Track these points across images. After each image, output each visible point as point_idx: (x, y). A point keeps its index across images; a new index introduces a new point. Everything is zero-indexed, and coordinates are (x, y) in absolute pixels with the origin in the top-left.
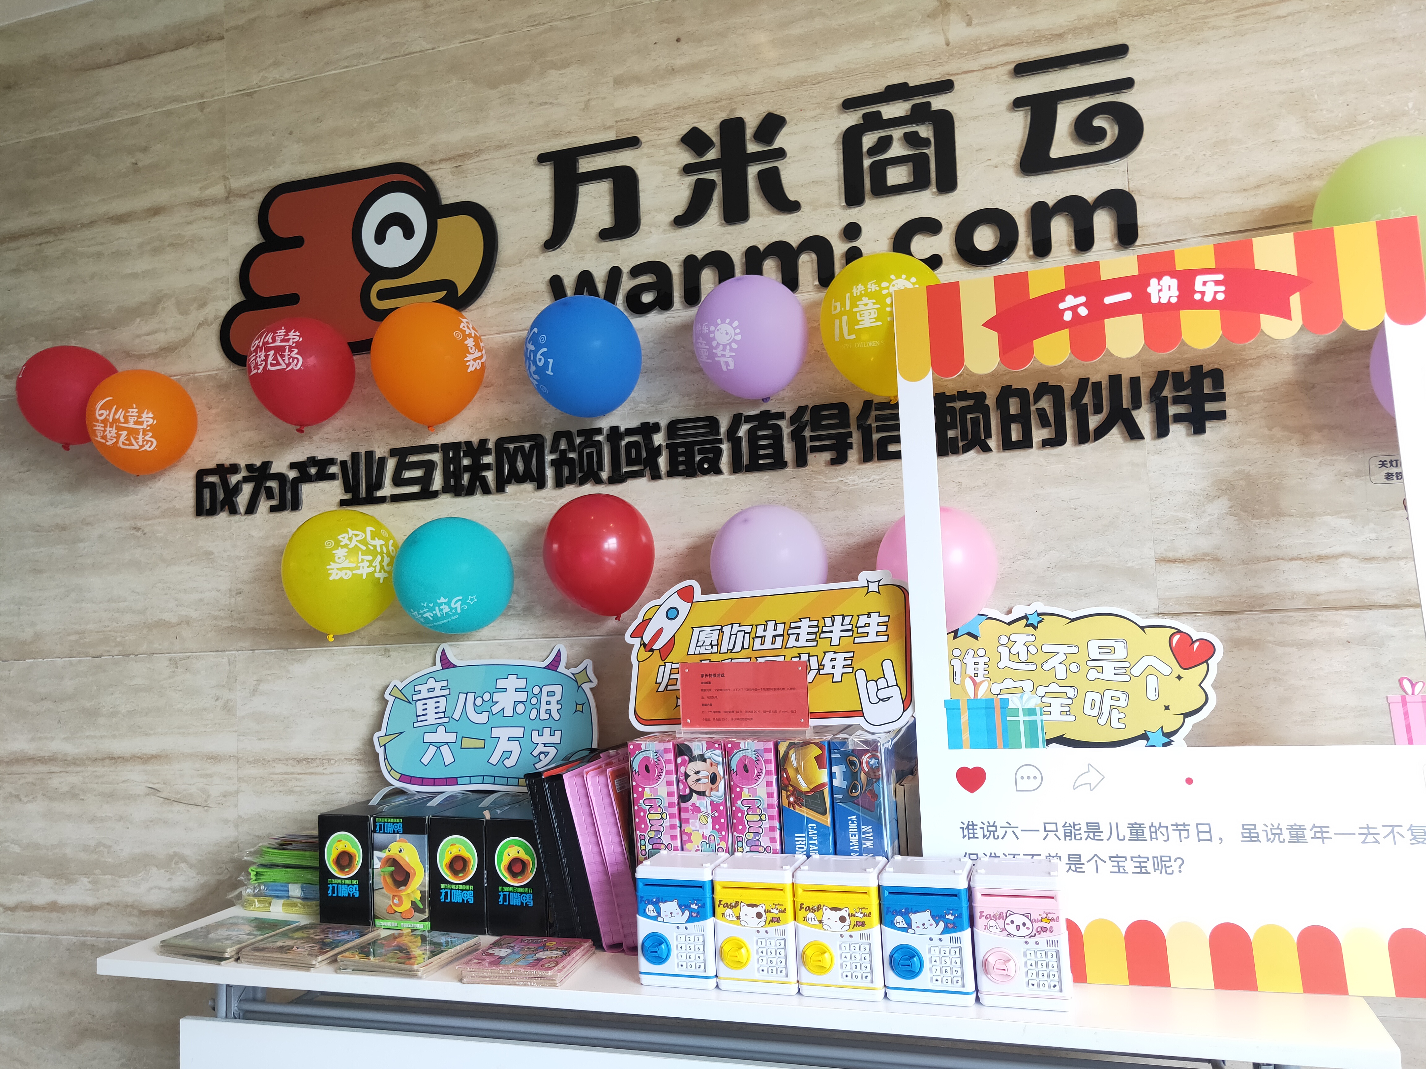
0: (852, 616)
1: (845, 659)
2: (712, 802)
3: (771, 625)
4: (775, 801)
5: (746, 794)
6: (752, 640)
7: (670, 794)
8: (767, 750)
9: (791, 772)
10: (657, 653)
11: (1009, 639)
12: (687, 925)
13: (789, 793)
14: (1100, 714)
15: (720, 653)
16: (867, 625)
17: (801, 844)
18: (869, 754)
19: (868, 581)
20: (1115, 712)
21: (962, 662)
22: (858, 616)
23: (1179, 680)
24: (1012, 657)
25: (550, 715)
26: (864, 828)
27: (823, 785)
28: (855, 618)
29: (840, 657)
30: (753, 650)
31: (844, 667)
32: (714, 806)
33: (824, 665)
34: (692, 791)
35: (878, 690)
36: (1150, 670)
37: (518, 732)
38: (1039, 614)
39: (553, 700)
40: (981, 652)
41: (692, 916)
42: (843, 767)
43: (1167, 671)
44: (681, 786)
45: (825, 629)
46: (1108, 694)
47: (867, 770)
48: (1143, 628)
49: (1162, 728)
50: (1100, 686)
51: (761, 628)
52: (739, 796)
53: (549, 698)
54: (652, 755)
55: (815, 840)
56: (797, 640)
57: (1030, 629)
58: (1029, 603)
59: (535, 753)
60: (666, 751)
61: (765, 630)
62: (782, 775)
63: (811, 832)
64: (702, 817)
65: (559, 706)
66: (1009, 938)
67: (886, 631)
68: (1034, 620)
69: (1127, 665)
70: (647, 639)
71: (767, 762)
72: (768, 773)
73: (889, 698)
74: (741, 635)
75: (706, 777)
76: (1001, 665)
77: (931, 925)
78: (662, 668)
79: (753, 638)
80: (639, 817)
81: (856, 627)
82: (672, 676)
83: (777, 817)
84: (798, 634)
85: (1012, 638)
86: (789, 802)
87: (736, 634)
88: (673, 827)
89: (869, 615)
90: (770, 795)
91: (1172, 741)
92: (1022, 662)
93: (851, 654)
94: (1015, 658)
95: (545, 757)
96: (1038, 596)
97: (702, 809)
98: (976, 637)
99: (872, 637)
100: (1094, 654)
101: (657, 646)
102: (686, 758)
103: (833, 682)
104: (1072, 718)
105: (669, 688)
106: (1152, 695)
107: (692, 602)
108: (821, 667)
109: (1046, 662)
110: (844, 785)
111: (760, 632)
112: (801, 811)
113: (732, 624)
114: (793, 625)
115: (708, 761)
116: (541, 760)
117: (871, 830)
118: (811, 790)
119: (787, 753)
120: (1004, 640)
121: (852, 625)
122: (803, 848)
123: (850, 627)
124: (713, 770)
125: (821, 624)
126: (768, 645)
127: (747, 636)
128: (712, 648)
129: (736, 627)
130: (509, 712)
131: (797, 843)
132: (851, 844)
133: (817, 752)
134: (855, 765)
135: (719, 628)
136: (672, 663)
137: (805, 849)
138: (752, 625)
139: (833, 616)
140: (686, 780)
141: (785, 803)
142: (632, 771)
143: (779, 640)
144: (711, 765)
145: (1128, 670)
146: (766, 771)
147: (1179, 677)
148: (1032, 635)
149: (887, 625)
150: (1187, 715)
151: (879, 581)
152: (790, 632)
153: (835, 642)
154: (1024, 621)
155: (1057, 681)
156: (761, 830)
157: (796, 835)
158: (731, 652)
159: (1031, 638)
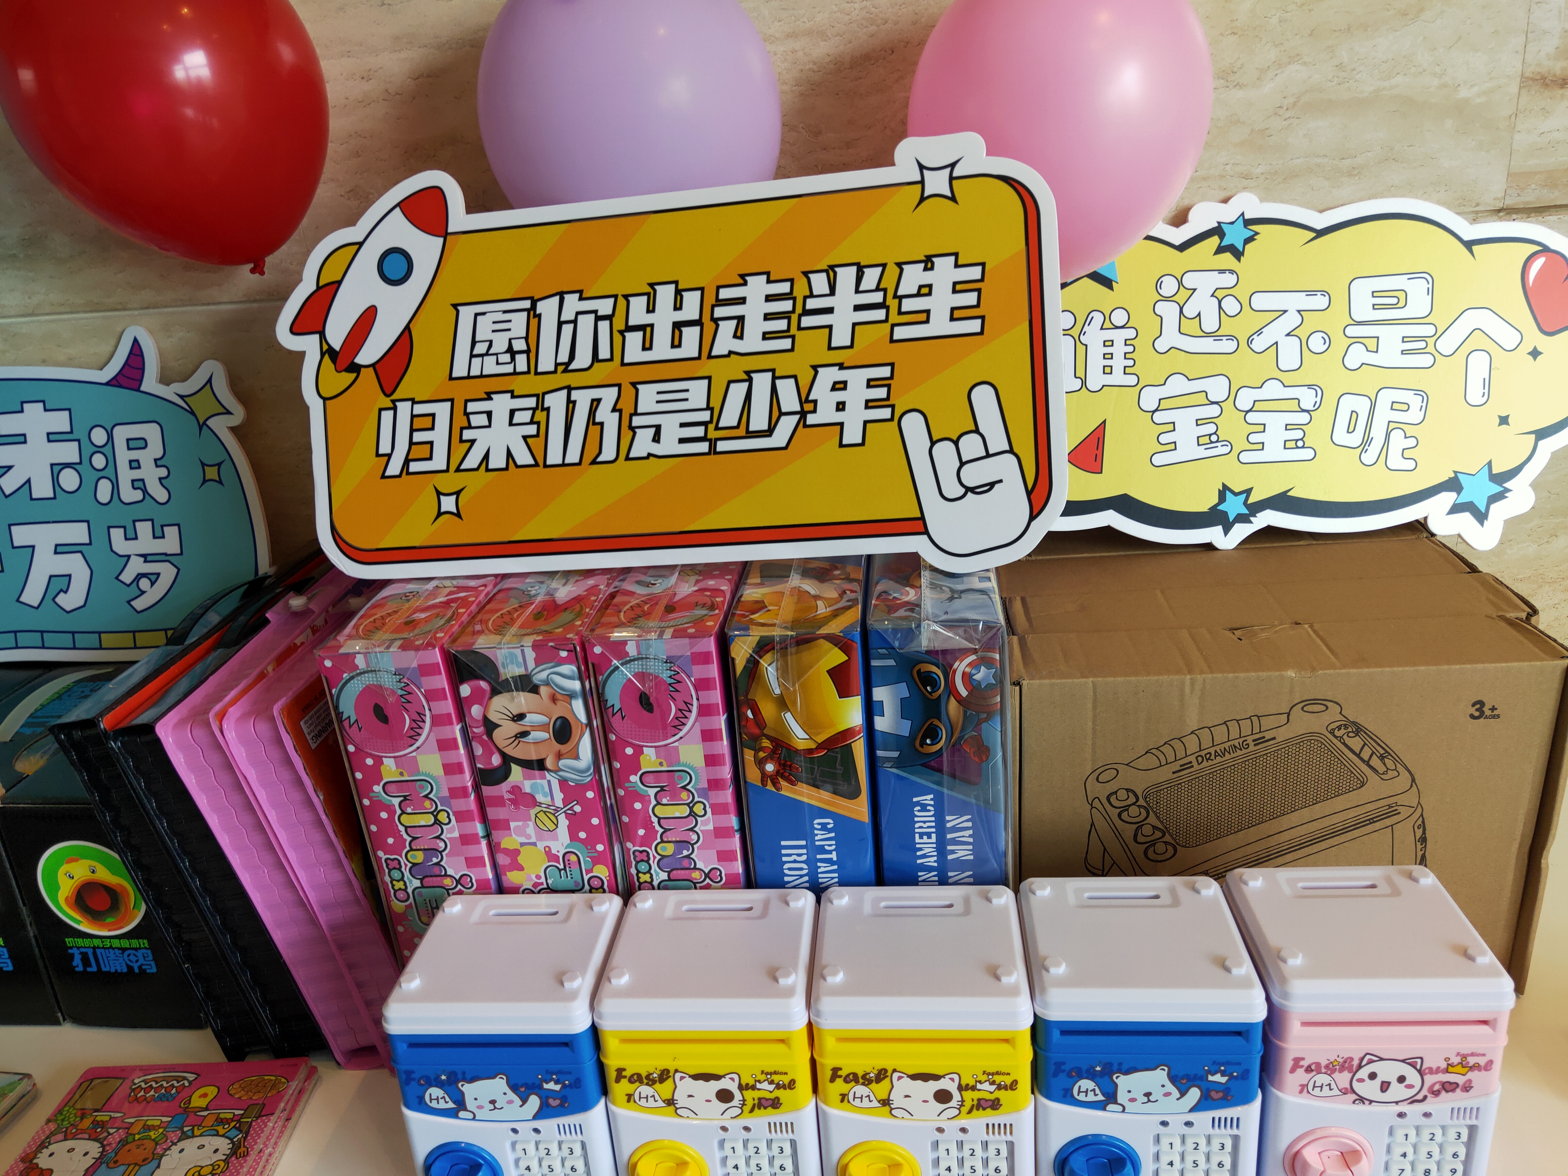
0: (884, 266)
1: (871, 384)
2: (563, 783)
3: (666, 294)
4: (726, 772)
5: (650, 759)
6: (617, 338)
7: (451, 769)
8: (703, 658)
9: (768, 710)
10: (368, 375)
11: (1180, 283)
12: (538, 1124)
13: (762, 754)
14: (1367, 441)
15: (536, 373)
16: (925, 290)
17: (795, 861)
18: (973, 657)
19: (922, 167)
20: (1396, 436)
21: (1077, 341)
22: (900, 265)
23: (1535, 358)
24: (1187, 325)
25: (145, 491)
26: (952, 821)
27: (848, 733)
28: (892, 271)
29: (857, 378)
30: (623, 364)
31: (869, 404)
32: (571, 792)
33: (815, 402)
34: (507, 760)
35: (962, 464)
36: (1478, 340)
37: (77, 533)
38: (1248, 223)
39: (146, 457)
40: (1119, 318)
41: (548, 1105)
42: (903, 690)
43: (1509, 338)
44: (479, 751)
45: (811, 304)
46: (1385, 398)
47: (964, 693)
48: (1469, 245)
49: (1490, 464)
50: (1368, 381)
51: (638, 305)
52: (633, 764)
53: (134, 455)
54: (389, 681)
55: (830, 852)
56: (739, 335)
57: (1227, 259)
58: (1224, 195)
59: (128, 576)
60: (427, 670)
61: (651, 309)
62: (742, 716)
63: (820, 835)
64: (541, 816)
65: (163, 472)
66: (1360, 1108)
67: (978, 306)
68: (1235, 236)
69: (1430, 330)
70: (336, 337)
71: (703, 685)
72: (706, 711)
73: (992, 485)
74: (586, 323)
75: (543, 727)
76: (1161, 346)
77: (1167, 1094)
78: (387, 416)
79: (621, 332)
80: (379, 821)
81: (895, 296)
82: (418, 437)
83: (732, 808)
84: (741, 319)
85: (1189, 280)
86: (764, 776)
87: (575, 322)
88: (467, 839)
89: (928, 263)
90: (711, 760)
91: (1507, 490)
92: (1208, 335)
93: (885, 372)
94: (1190, 327)
95: (153, 584)
96: (1247, 180)
97: (540, 798)
98: (1107, 282)
99: (940, 325)
100: (1363, 309)
101: (368, 354)
102: (483, 684)
103: (841, 445)
104: (1309, 454)
105: (414, 467)
106: (1475, 395)
107: (445, 235)
108: (808, 407)
109: (1259, 332)
110: (905, 727)
111: (638, 313)
112: (795, 792)
113: (561, 295)
114: (724, 294)
115: (543, 690)
116: (143, 592)
117: (970, 824)
118: (820, 746)
119: (753, 665)
120: (1169, 287)
121: (885, 290)
122: (802, 869)
123: (878, 297)
124: (559, 711)
125: (801, 290)
126: (662, 349)
127: (604, 326)
128: (513, 359)
129: (572, 303)
130: (42, 488)
131: (784, 859)
132: (919, 853)
133: (837, 657)
134: (934, 684)
135: (527, 304)
136: (414, 402)
137: (805, 872)
138: (615, 297)
139: (832, 267)
140: (490, 736)
141: (753, 775)
142: (340, 721)
143: (691, 335)
144: (554, 699)
145: (1431, 341)
146: (700, 707)
147: (1535, 353)
148: (1232, 272)
149: (979, 291)
150: (1542, 434)
151: (953, 165)
152: (719, 312)
153: (841, 337)
154: (1214, 241)
155: (1280, 375)
156: (695, 837)
157: (783, 843)
158: (566, 371)
159: (1229, 280)
